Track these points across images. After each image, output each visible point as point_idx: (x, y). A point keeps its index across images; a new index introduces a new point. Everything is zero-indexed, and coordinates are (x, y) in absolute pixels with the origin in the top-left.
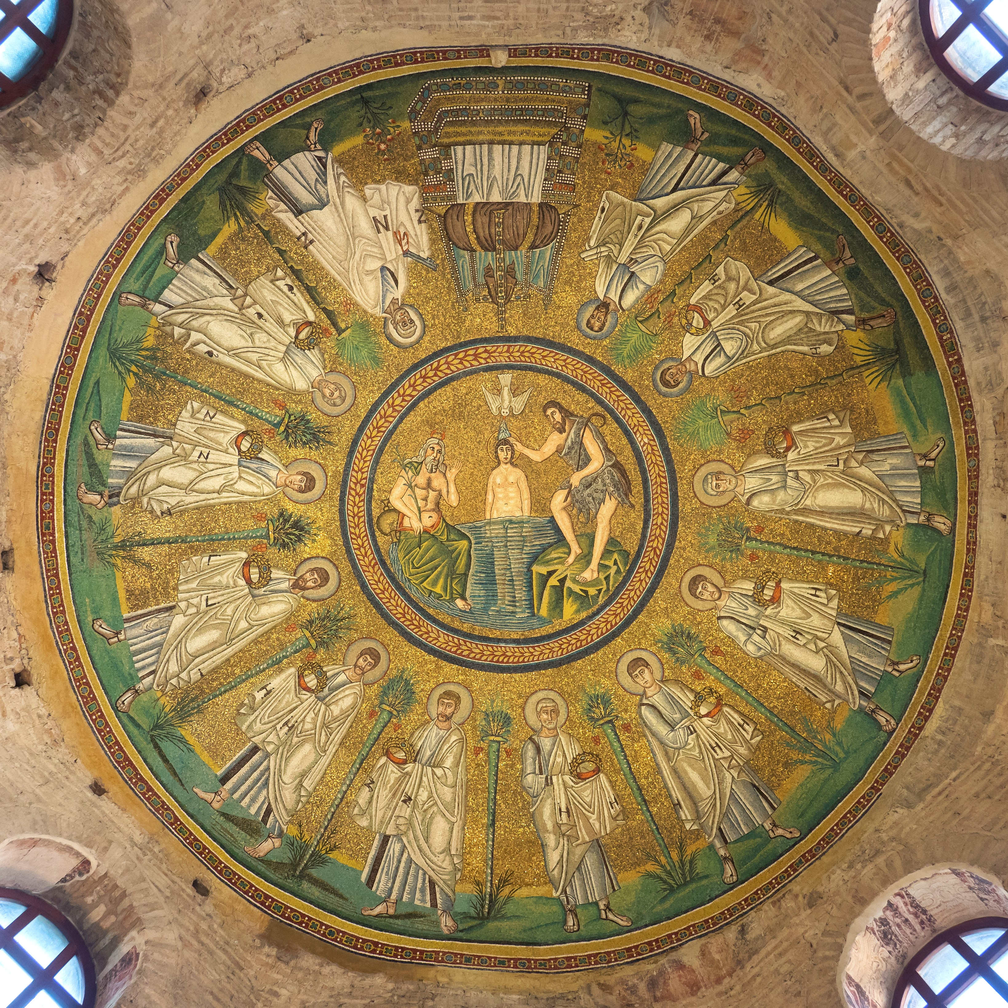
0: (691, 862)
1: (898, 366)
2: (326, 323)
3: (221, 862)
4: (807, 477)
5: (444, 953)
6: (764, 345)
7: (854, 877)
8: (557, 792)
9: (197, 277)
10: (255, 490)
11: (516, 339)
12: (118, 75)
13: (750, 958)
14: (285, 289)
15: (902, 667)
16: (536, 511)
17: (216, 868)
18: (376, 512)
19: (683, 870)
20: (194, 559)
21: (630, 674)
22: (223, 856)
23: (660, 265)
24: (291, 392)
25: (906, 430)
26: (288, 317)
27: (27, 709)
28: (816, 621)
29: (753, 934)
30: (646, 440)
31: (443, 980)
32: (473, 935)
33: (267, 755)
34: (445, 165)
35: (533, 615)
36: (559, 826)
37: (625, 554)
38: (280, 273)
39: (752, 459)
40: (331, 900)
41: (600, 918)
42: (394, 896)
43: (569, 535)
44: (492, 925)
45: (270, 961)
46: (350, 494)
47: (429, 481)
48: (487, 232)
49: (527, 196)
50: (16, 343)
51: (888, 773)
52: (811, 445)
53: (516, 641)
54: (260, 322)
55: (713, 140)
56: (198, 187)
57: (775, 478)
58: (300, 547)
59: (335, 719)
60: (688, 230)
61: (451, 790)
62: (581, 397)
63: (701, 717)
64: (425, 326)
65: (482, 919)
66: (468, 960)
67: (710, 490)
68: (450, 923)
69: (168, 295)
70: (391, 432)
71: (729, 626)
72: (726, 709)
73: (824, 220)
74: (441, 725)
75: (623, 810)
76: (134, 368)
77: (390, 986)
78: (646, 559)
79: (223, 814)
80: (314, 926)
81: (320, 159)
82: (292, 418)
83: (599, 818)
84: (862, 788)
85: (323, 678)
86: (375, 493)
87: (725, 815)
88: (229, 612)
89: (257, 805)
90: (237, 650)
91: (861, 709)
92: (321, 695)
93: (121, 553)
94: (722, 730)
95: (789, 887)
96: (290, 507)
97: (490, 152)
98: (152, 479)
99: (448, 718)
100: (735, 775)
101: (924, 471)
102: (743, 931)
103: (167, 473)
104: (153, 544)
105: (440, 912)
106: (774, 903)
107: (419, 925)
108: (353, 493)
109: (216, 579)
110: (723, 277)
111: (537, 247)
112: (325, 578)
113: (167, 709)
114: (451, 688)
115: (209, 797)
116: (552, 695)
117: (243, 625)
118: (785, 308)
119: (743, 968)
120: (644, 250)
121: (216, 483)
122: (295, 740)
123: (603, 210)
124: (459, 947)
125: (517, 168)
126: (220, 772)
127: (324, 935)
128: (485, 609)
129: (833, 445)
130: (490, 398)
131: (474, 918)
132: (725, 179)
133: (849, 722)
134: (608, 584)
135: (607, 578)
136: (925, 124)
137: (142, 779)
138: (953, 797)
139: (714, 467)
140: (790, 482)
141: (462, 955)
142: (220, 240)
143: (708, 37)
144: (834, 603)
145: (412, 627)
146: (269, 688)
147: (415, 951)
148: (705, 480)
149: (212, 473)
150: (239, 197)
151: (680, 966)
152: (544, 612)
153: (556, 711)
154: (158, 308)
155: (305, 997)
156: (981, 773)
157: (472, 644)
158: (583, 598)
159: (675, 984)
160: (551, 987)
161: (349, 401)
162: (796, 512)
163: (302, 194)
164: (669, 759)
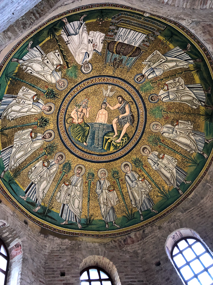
0: (134, 214)
1: (209, 119)
2: (65, 65)
3: (28, 215)
4: (179, 133)
5: (80, 233)
6: (180, 100)
7: (169, 225)
8: (104, 194)
9: (34, 52)
10: (36, 111)
11: (116, 77)
12: (42, 11)
13: (145, 237)
14: (57, 55)
15: (187, 182)
16: (108, 122)
17: (27, 216)
18: (66, 118)
19: (132, 216)
20: (18, 132)
21: (124, 167)
22: (28, 213)
23: (162, 72)
24: (51, 84)
25: (205, 133)
26: (55, 63)
28: (171, 165)
29: (146, 232)
30: (142, 111)
31: (81, 240)
32: (86, 229)
33: (35, 185)
35: (103, 149)
36: (104, 202)
37: (128, 138)
38: (57, 51)
39: (167, 124)
40: (53, 221)
41: (113, 225)
42: (67, 219)
43: (115, 130)
44: (90, 226)
45: (43, 238)
46: (60, 112)
47: (82, 110)
48: (119, 49)
49: (134, 44)
51: (179, 204)
52: (182, 126)
53: (98, 155)
54: (47, 64)
55: (191, 52)
56: (44, 29)
57: (171, 130)
58: (46, 127)
59: (52, 174)
60: (173, 67)
61: (79, 192)
62: (128, 96)
63: (139, 181)
64: (92, 69)
65: (88, 225)
66: (86, 235)
67: (154, 128)
68: (80, 226)
69: (25, 58)
70: (75, 96)
71: (150, 161)
72: (145, 180)
73: (208, 82)
74: (77, 175)
75: (119, 200)
76: (10, 79)
77: (70, 242)
78: (133, 140)
79: (27, 202)
80: (51, 228)
81: (81, 23)
82: (49, 91)
83: (113, 202)
84: (173, 206)
86: (67, 112)
87: (142, 205)
88: (26, 146)
89: (34, 198)
90: (28, 156)
91: (176, 188)
92: (48, 168)
93: (1, 133)
94: (144, 185)
95: (155, 224)
96: (44, 116)
97: (130, 31)
98: (10, 110)
99: (79, 174)
100: (145, 196)
101: (206, 143)
102: (144, 231)
103: (14, 108)
104: (8, 129)
105: (78, 223)
106: (151, 226)
107: (73, 226)
108: (61, 112)
109: (23, 137)
110: (177, 81)
111: (131, 57)
112: (51, 135)
113: (12, 175)
114: (80, 166)
115: (23, 197)
116: (105, 170)
117: (30, 149)
118: (189, 94)
119: (143, 239)
120: (160, 67)
121: (26, 110)
122: (42, 180)
123: (154, 54)
124: (83, 232)
125: (135, 37)
126: (25, 191)
127: (53, 230)
128: (91, 146)
129: (187, 128)
130: (104, 91)
131: (85, 224)
132: (189, 61)
133: (173, 190)
134: (123, 144)
135: (123, 143)
137: (8, 196)
138: (192, 213)
139: (157, 123)
140: (174, 132)
141: (84, 234)
142: (44, 42)
143: (204, 33)
144: (176, 163)
145: (72, 149)
146: (35, 167)
147: (74, 233)
148: (154, 125)
149: (25, 107)
150: (54, 31)
151: (130, 237)
152: (105, 148)
153: (105, 174)
154: (21, 61)
155: (52, 246)
156: (198, 210)
157: (86, 155)
158: (116, 147)
159: (129, 241)
160: (104, 241)
161: (65, 86)
162: (173, 140)
163: (72, 31)
164: (130, 189)
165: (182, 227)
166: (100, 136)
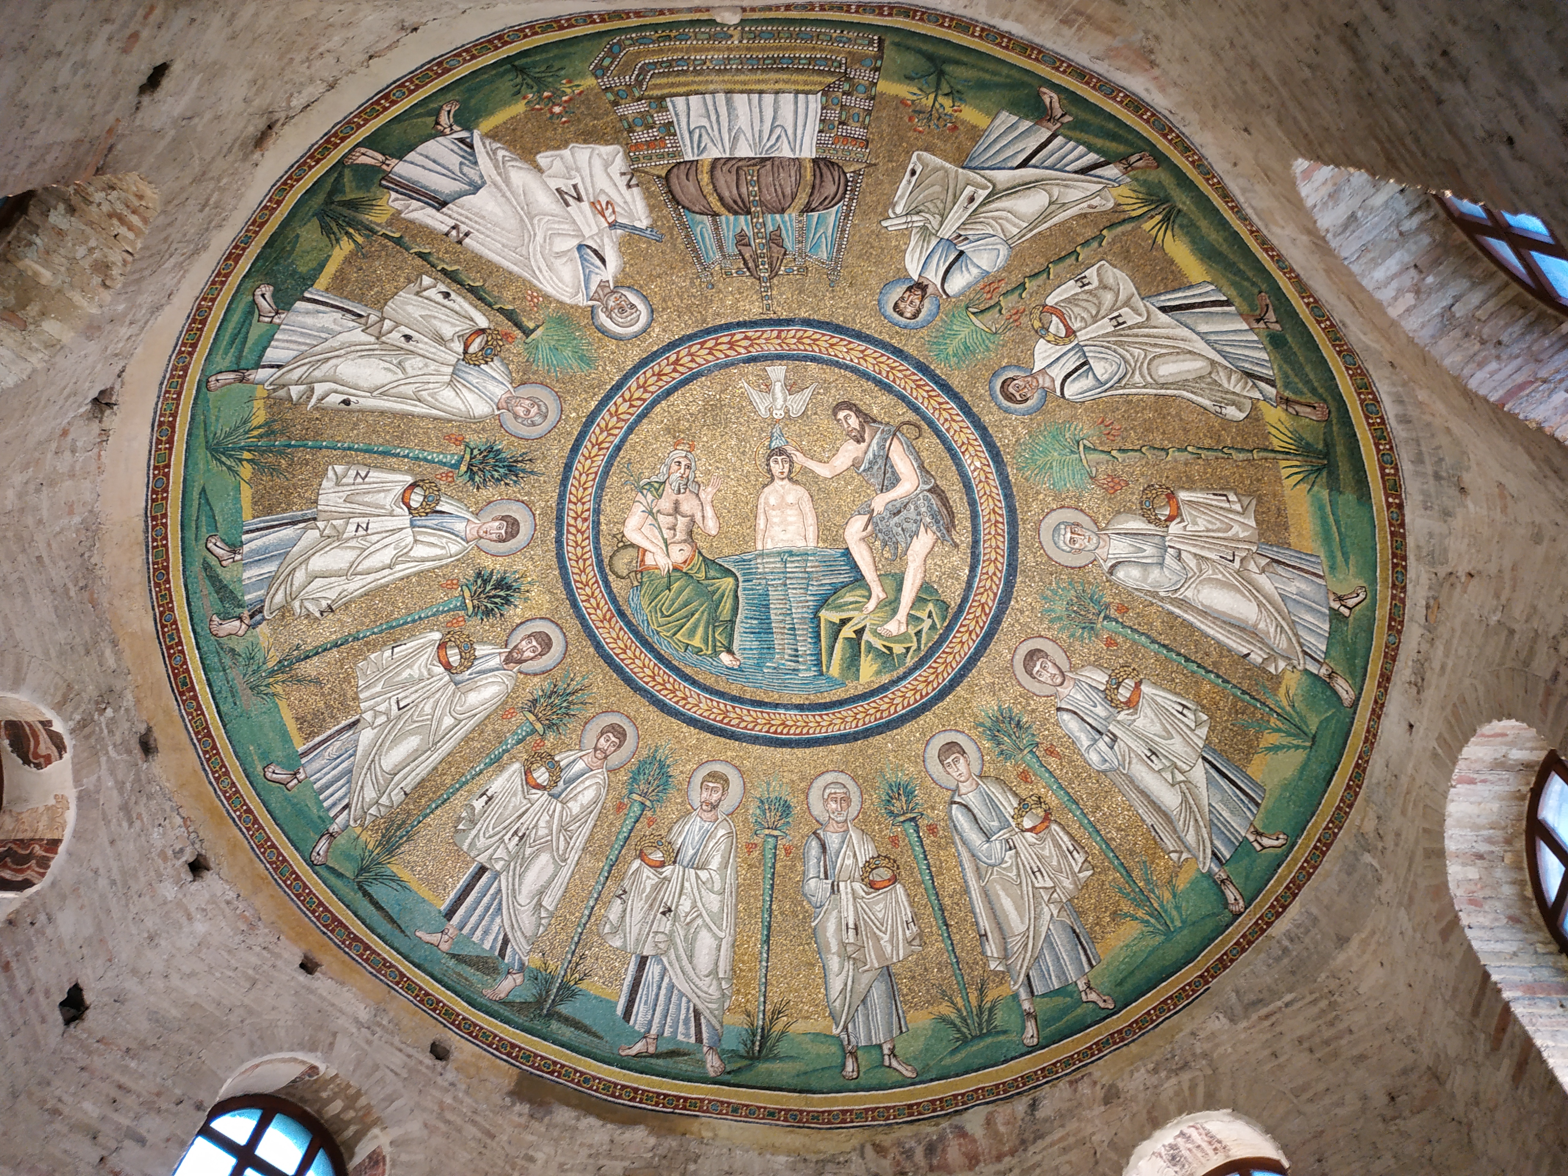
0: (991, 1010)
1: (1324, 473)
2: (506, 325)
3: (458, 1015)
4: (1192, 563)
5: (710, 1101)
6: (1149, 379)
7: (1156, 1087)
8: (844, 903)
9: (309, 320)
10: (439, 552)
11: (789, 322)
13: (1035, 1141)
14: (440, 298)
15: (1266, 842)
16: (825, 541)
17: (453, 1023)
18: (606, 552)
19: (980, 1018)
20: (373, 656)
21: (941, 762)
22: (460, 1007)
23: (1004, 251)
24: (470, 421)
25: (1322, 555)
26: (448, 331)
27: (213, 900)
28: (1177, 745)
29: (1045, 1110)
30: (978, 464)
31: (707, 1134)
32: (742, 1078)
33: (497, 875)
34: (659, 118)
35: (822, 674)
36: (845, 946)
37: (944, 606)
38: (427, 280)
39: (1122, 517)
40: (584, 1039)
41: (882, 1065)
42: (654, 1031)
43: (869, 574)
44: (763, 1067)
45: (523, 1120)
46: (568, 532)
47: (677, 503)
48: (735, 191)
49: (793, 150)
50: (88, 496)
51: (1222, 964)
52: (1202, 524)
53: (800, 707)
54: (410, 346)
55: (1080, 126)
56: (285, 224)
57: (1149, 550)
58: (509, 611)
59: (575, 819)
60: (1044, 216)
61: (719, 898)
62: (886, 399)
63: (1023, 831)
64: (652, 311)
65: (753, 1058)
66: (735, 1109)
67: (1061, 544)
68: (717, 1063)
69: (272, 354)
70: (618, 448)
72: (1054, 827)
73: (1242, 267)
74: (705, 815)
75: (921, 934)
76: (246, 455)
77: (652, 1141)
78: (971, 616)
79: (453, 956)
80: (567, 1074)
81: (462, 140)
82: (476, 452)
83: (891, 941)
84: (1190, 973)
85: (555, 768)
86: (603, 527)
87: (1036, 960)
88: (428, 709)
89: (491, 938)
90: (444, 754)
91: (1210, 875)
92: (555, 791)
93: (280, 677)
94: (1046, 853)
95: (1090, 1068)
96: (488, 563)
97: (729, 101)
98: (300, 576)
99: (714, 807)
100: (1055, 913)
101: (1335, 615)
102: (1033, 1106)
103: (317, 563)
104: (317, 653)
105: (705, 1049)
106: (1071, 1083)
107: (682, 1065)
108: (573, 530)
109: (405, 674)
110: (1095, 283)
111: (813, 210)
112: (546, 643)
113: (370, 847)
114: (718, 767)
115: (434, 938)
116: (843, 778)
117: (448, 721)
118: (1181, 344)
119: (1025, 1150)
120: (979, 226)
121: (386, 556)
122: (528, 851)
123: (913, 173)
124: (726, 1093)
125: (775, 119)
126: (444, 907)
127: (578, 1084)
129: (1230, 534)
130: (755, 396)
131: (742, 1057)
132: (1098, 172)
133: (1194, 883)
134: (919, 641)
135: (918, 634)
136: (1375, 263)
137: (356, 939)
138: (1278, 1029)
139: (1070, 515)
140: (1168, 560)
141: (729, 1103)
142: (331, 268)
143: (1065, 23)
144: (1203, 731)
145: (665, 692)
146: (489, 793)
147: (678, 1098)
148: (1056, 529)
149: (378, 546)
150: (347, 212)
151: (961, 1132)
152: (835, 670)
153: (846, 799)
154: (262, 374)
155: (562, 1160)
156: (1315, 1010)
157: (742, 711)
158: (886, 657)
159: (954, 1153)
160: (822, 1146)
161: (552, 417)
162: (1173, 601)
163: (443, 185)
164: (980, 877)
165: (1211, 1103)
166: (798, 612)
